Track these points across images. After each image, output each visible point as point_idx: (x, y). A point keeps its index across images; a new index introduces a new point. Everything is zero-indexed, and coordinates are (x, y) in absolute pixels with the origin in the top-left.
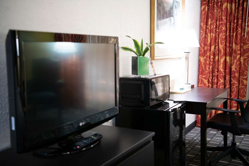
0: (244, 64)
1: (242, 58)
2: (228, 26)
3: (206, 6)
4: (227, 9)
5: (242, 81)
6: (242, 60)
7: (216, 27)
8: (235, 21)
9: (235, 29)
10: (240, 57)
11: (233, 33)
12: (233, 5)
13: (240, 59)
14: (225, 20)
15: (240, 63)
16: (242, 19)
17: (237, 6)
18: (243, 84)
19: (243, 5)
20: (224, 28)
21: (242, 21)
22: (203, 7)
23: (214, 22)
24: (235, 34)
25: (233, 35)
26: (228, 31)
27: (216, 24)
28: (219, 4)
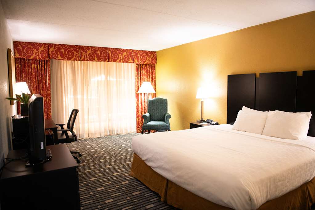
0: (49, 102)
1: (47, 99)
2: (37, 79)
3: (19, 65)
4: (35, 68)
5: (49, 114)
6: (47, 101)
7: (28, 79)
8: (41, 76)
9: (41, 82)
10: (47, 98)
11: (40, 83)
12: (38, 66)
13: (46, 100)
14: (35, 75)
15: (47, 102)
16: (45, 75)
17: (41, 67)
18: (49, 116)
19: (45, 67)
20: (34, 80)
21: (45, 76)
22: (17, 65)
23: (26, 76)
24: (41, 84)
25: (40, 85)
26: (37, 82)
27: (28, 77)
28: (29, 64)
